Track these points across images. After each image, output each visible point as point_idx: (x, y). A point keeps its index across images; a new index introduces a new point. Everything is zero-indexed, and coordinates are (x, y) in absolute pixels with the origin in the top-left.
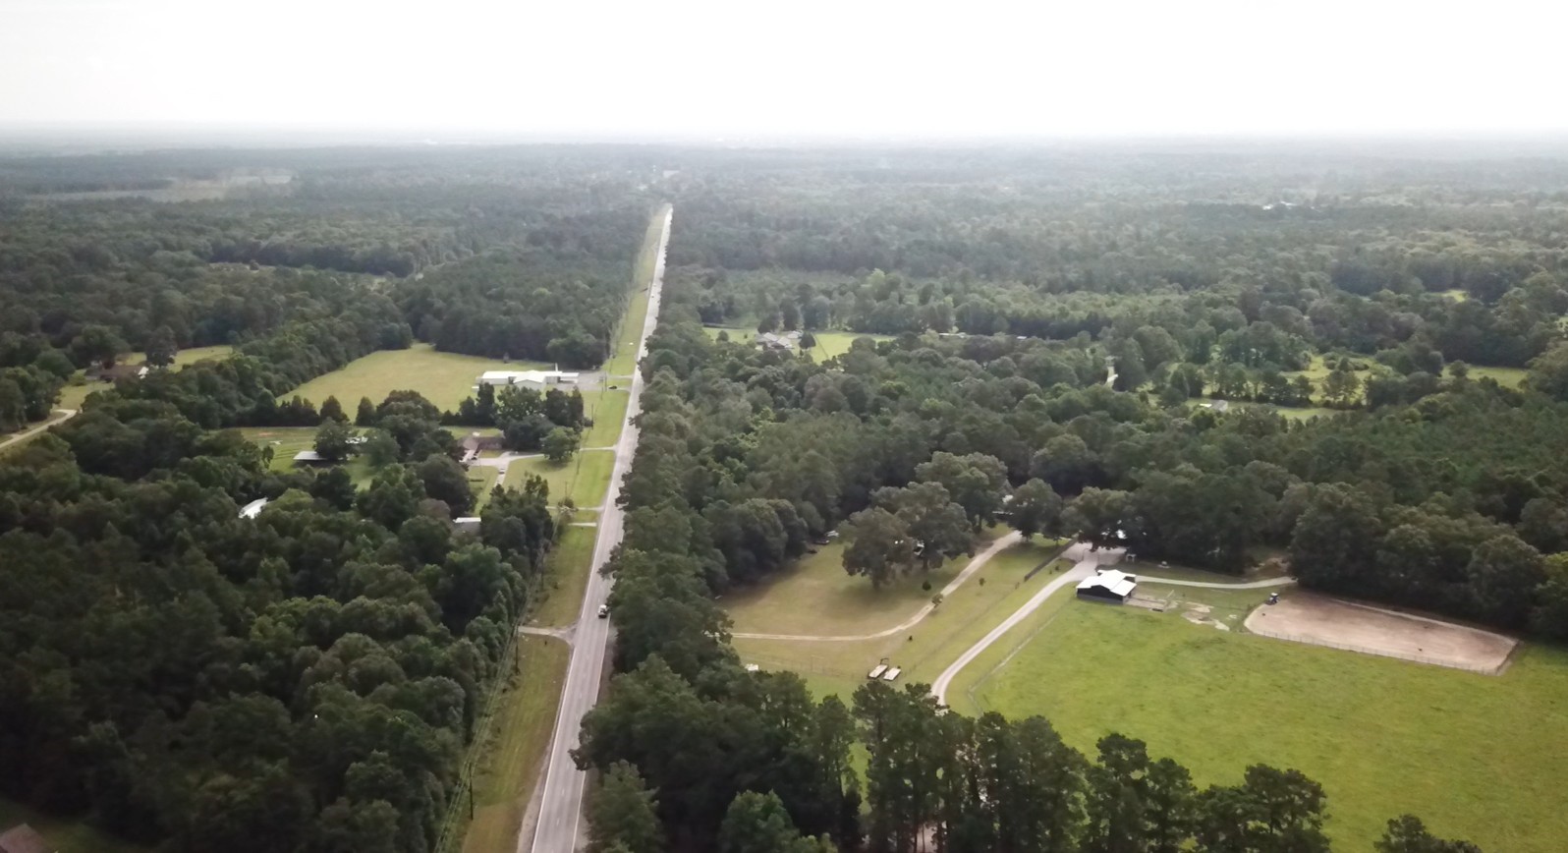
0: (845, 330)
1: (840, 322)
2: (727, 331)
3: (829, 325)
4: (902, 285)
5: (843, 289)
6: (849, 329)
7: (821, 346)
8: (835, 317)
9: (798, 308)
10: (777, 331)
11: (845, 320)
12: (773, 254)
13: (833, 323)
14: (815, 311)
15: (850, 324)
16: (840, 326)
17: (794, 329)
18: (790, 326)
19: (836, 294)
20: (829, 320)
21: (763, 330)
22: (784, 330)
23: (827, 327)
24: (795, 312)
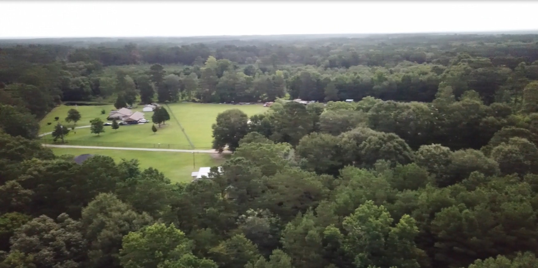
0: (194, 101)
1: (189, 94)
2: (77, 108)
3: (180, 98)
4: (231, 67)
5: (187, 71)
6: (197, 100)
7: (175, 118)
8: (184, 91)
9: (153, 85)
10: (135, 105)
11: (193, 93)
12: (138, 56)
13: (183, 96)
14: (167, 86)
15: (198, 96)
16: (190, 98)
17: (150, 103)
18: (146, 101)
19: (182, 74)
20: (180, 94)
21: (119, 105)
22: (141, 104)
23: (178, 99)
24: (150, 87)
